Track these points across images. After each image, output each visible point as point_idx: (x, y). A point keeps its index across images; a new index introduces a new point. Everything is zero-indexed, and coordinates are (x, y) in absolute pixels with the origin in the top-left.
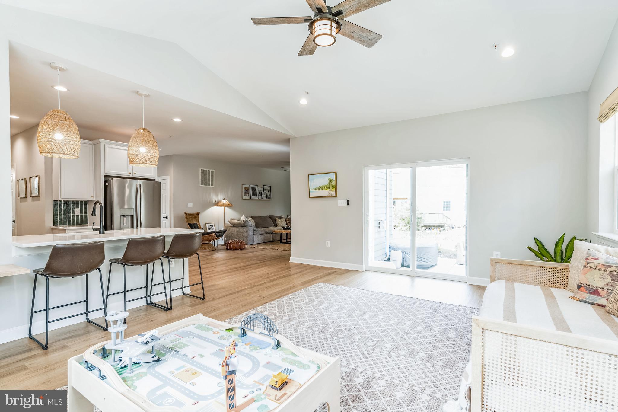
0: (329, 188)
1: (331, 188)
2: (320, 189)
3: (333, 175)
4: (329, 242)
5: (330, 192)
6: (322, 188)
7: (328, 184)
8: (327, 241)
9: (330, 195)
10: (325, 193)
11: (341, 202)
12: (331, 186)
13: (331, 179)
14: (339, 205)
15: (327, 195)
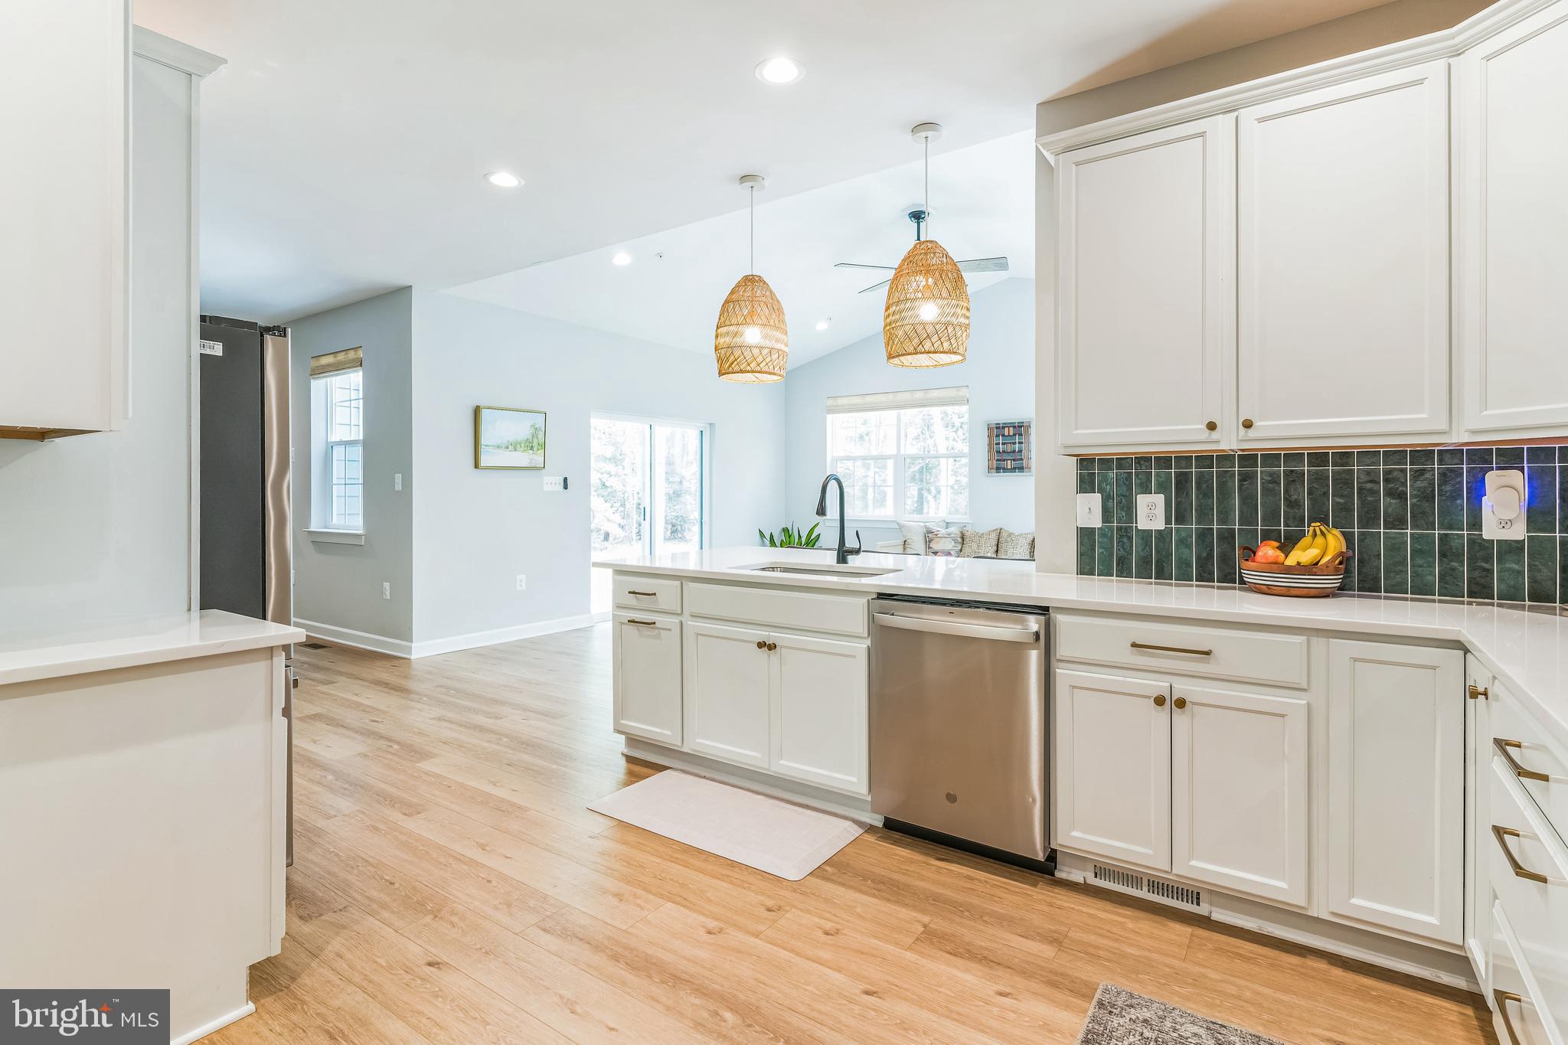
0: (532, 448)
1: (535, 449)
2: (510, 447)
3: (540, 418)
4: (523, 577)
5: (534, 456)
6: (514, 446)
7: (530, 437)
8: (519, 577)
9: (533, 465)
10: (522, 458)
11: (551, 482)
12: (535, 444)
13: (537, 426)
14: (546, 488)
15: (524, 463)
